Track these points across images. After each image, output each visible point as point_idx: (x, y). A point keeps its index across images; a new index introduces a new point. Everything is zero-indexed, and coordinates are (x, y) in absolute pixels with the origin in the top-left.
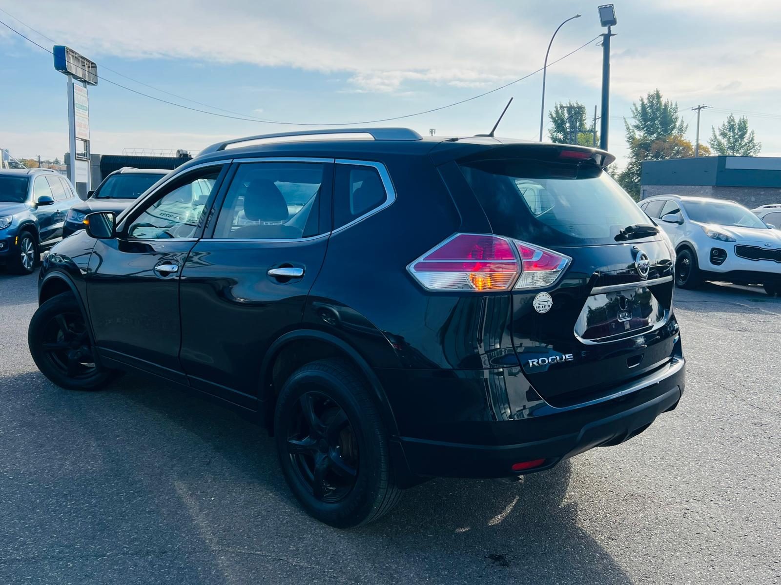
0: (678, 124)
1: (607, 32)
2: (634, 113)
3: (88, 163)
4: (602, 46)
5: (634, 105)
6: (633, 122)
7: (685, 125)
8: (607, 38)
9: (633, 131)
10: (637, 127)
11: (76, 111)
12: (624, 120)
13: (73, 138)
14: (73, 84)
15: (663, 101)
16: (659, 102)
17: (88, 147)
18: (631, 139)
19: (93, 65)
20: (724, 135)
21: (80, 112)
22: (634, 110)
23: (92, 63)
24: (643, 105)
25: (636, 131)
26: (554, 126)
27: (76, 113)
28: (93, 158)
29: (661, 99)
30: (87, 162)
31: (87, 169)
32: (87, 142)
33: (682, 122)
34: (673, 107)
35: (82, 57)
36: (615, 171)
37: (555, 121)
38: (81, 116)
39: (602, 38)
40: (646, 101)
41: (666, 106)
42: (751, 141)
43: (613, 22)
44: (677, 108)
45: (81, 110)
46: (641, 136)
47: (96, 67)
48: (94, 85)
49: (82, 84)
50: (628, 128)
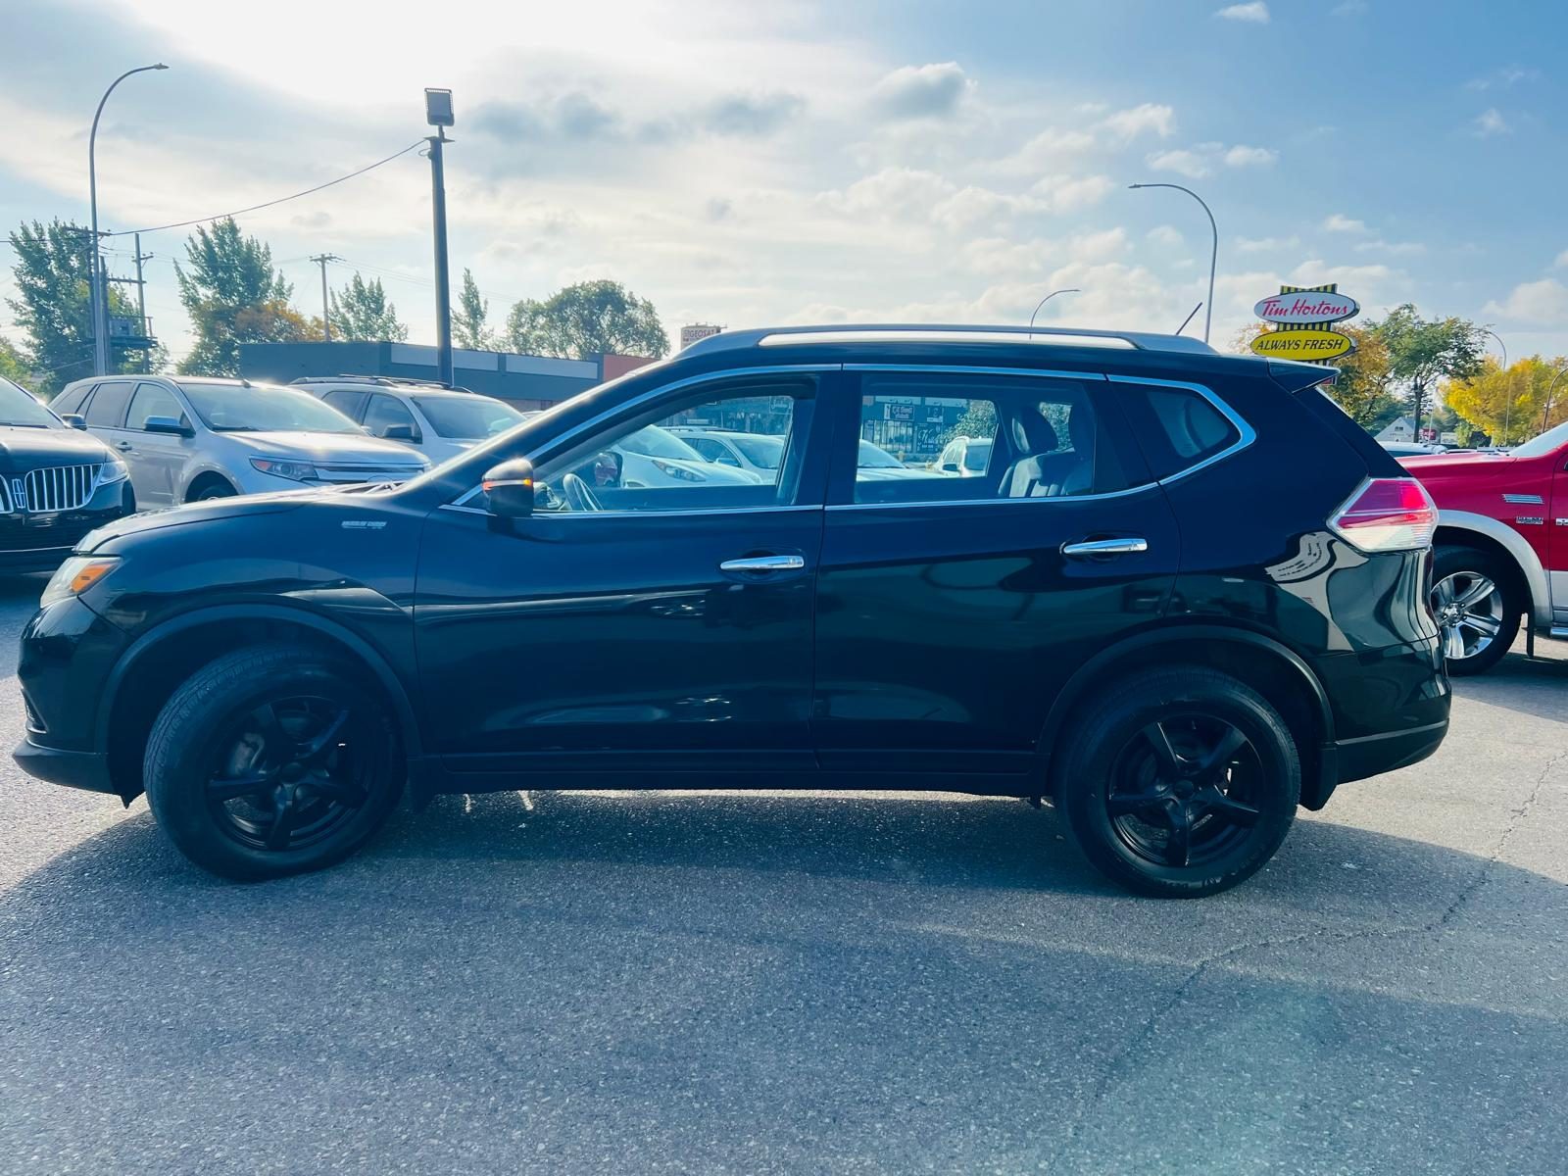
0: (275, 280)
1: (437, 135)
2: (191, 254)
4: (430, 158)
5: (191, 239)
6: (191, 270)
7: (287, 285)
8: (437, 144)
9: (194, 287)
10: (202, 281)
12: (174, 265)
15: (244, 236)
16: (235, 240)
18: (192, 301)
20: (349, 307)
22: (191, 248)
24: (207, 242)
25: (198, 287)
26: (22, 262)
29: (240, 235)
33: (281, 279)
34: (262, 250)
36: (166, 358)
37: (23, 251)
39: (428, 144)
40: (211, 236)
41: (249, 248)
42: (392, 319)
43: (449, 120)
44: (269, 253)
46: (208, 297)
50: (184, 281)
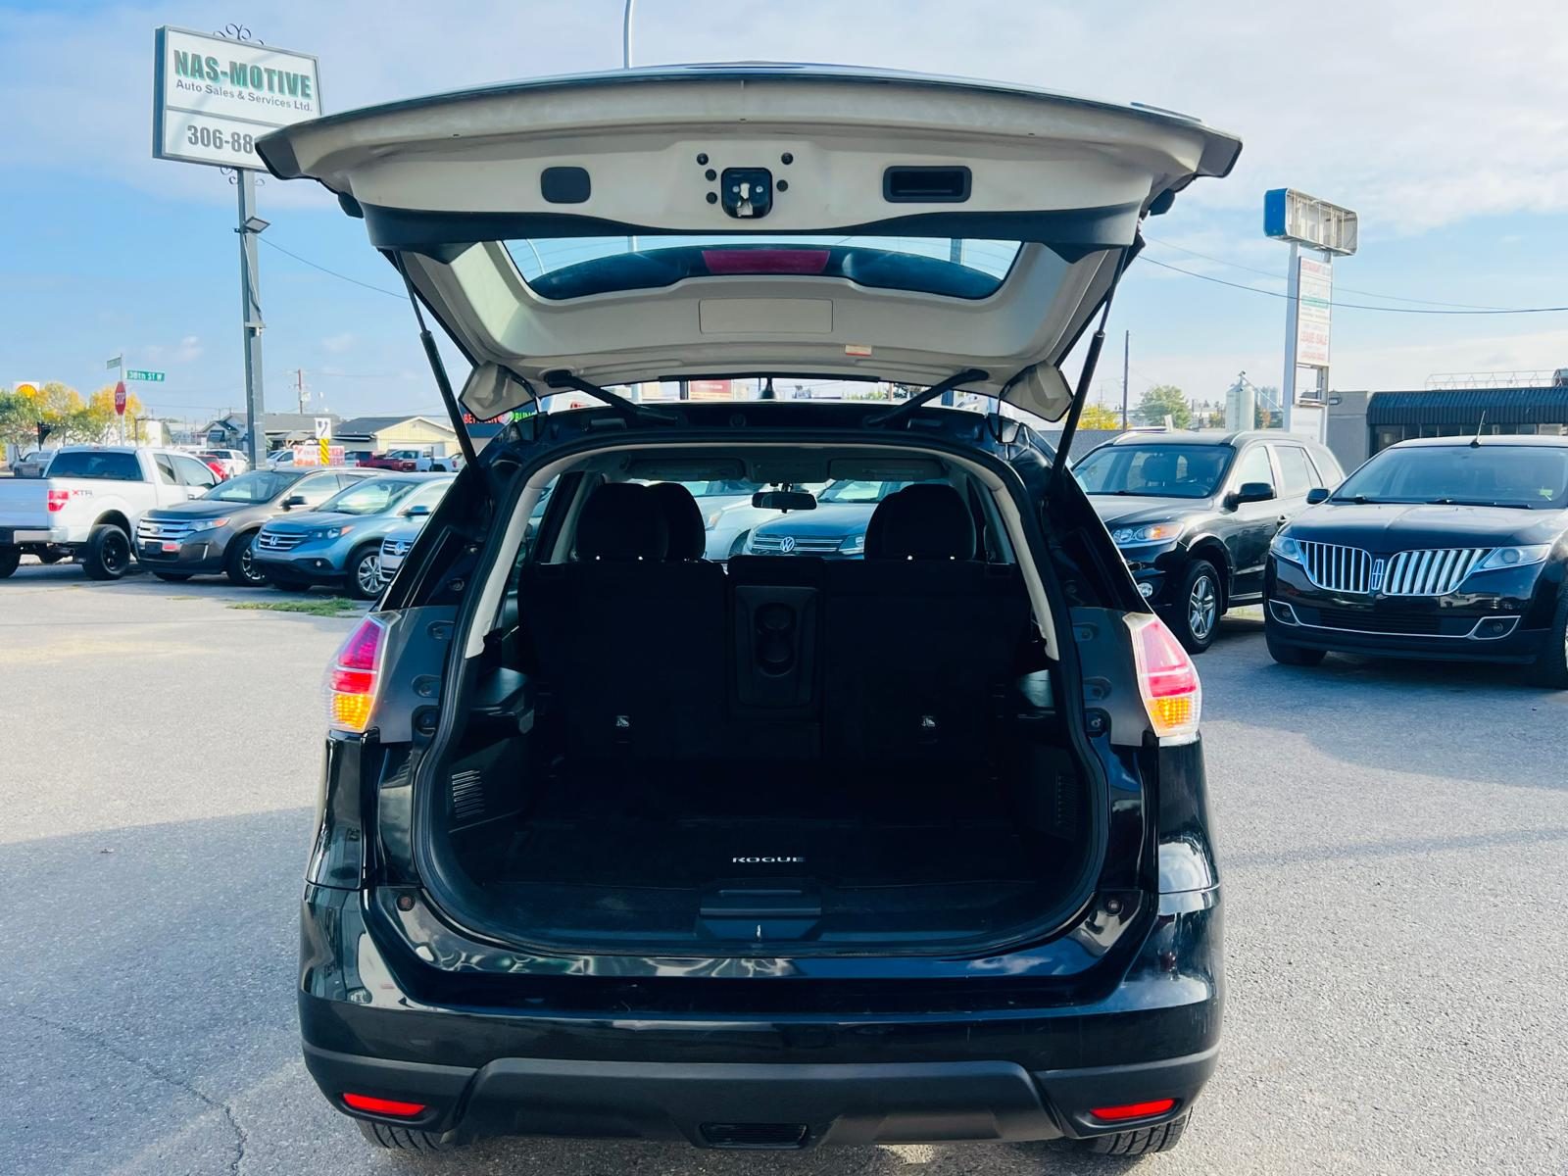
3: (1323, 411)
11: (1300, 310)
13: (1291, 365)
14: (1300, 258)
17: (1324, 381)
19: (1350, 216)
21: (1312, 312)
23: (1348, 213)
27: (1300, 316)
28: (1338, 398)
30: (1320, 410)
31: (1319, 424)
32: (1324, 370)
35: (1325, 205)
38: (1311, 319)
45: (1314, 308)
47: (1355, 219)
48: (1348, 254)
49: (1322, 255)
